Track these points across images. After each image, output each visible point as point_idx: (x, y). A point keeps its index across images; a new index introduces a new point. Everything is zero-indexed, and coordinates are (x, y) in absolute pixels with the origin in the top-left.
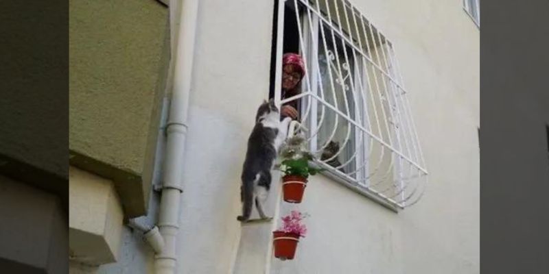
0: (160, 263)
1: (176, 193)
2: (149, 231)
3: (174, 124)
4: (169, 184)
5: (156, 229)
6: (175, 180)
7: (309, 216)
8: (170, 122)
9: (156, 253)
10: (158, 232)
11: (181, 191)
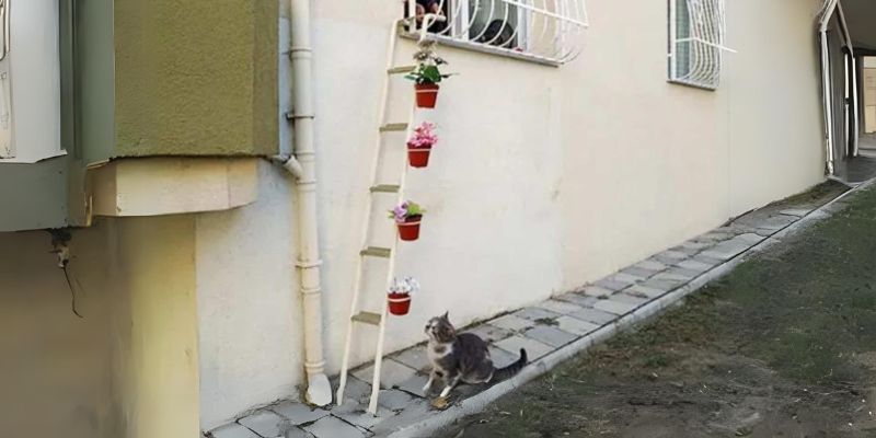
0: (303, 188)
1: (309, 120)
2: (286, 161)
3: (296, 51)
4: (299, 114)
5: (293, 157)
6: (305, 109)
7: (440, 127)
8: (294, 48)
9: (298, 178)
10: (296, 161)
11: (312, 118)
